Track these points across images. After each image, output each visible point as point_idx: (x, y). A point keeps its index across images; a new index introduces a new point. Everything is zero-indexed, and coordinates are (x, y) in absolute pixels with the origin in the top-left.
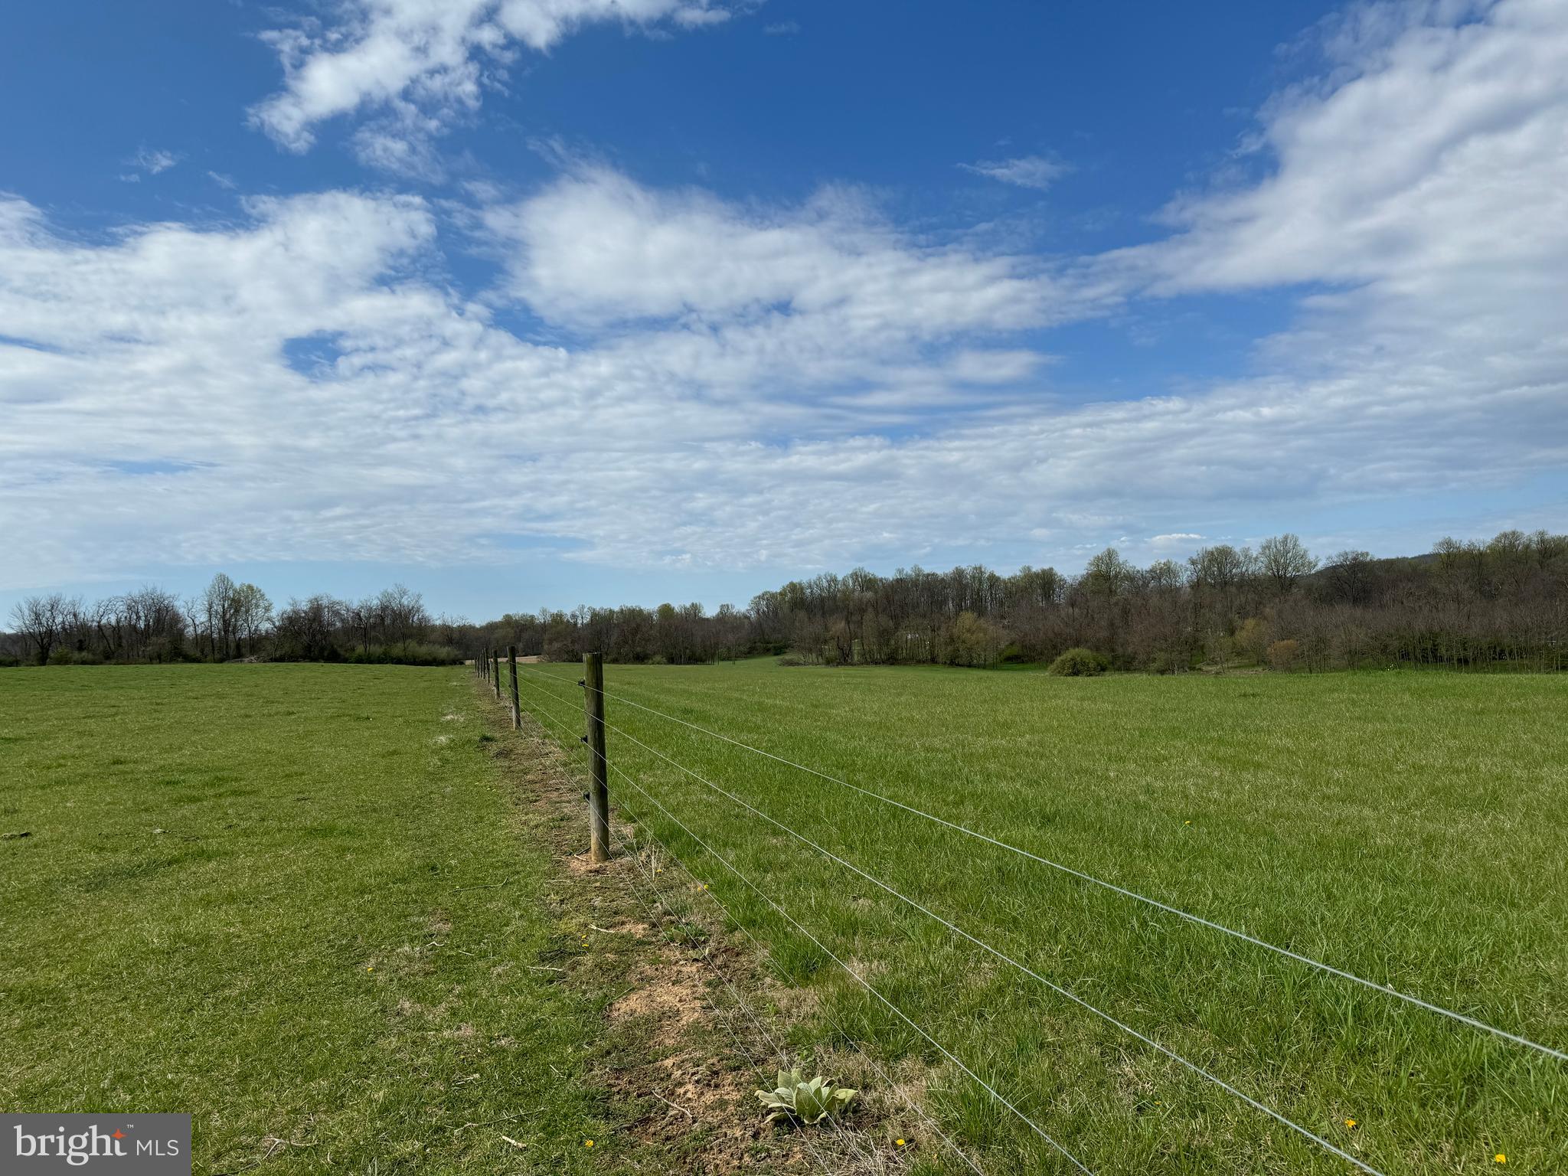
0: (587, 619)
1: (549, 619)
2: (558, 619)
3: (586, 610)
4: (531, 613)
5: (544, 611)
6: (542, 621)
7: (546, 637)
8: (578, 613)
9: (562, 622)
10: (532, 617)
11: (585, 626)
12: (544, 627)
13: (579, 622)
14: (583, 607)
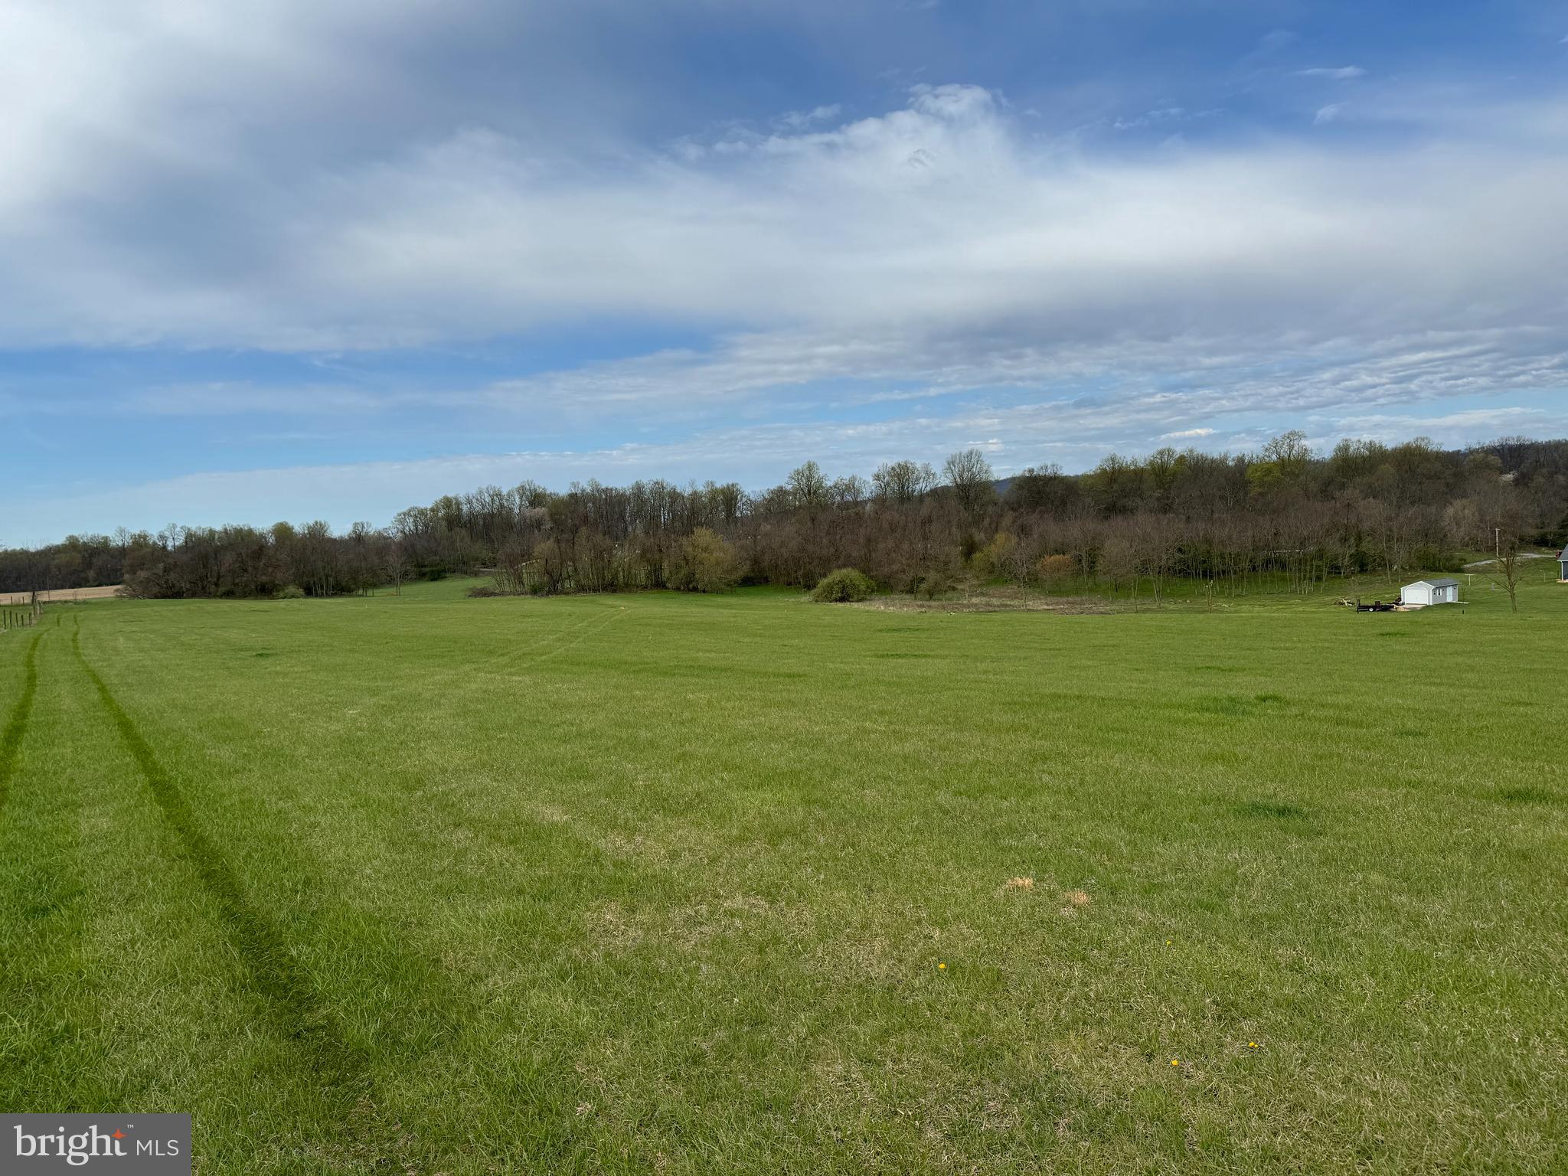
0: (180, 541)
1: (129, 541)
2: (140, 543)
3: (178, 529)
4: (104, 534)
5: (122, 531)
6: (120, 544)
7: (126, 562)
8: (167, 534)
9: (147, 545)
10: (106, 539)
11: (178, 550)
12: (123, 551)
13: (170, 545)
14: (174, 526)
